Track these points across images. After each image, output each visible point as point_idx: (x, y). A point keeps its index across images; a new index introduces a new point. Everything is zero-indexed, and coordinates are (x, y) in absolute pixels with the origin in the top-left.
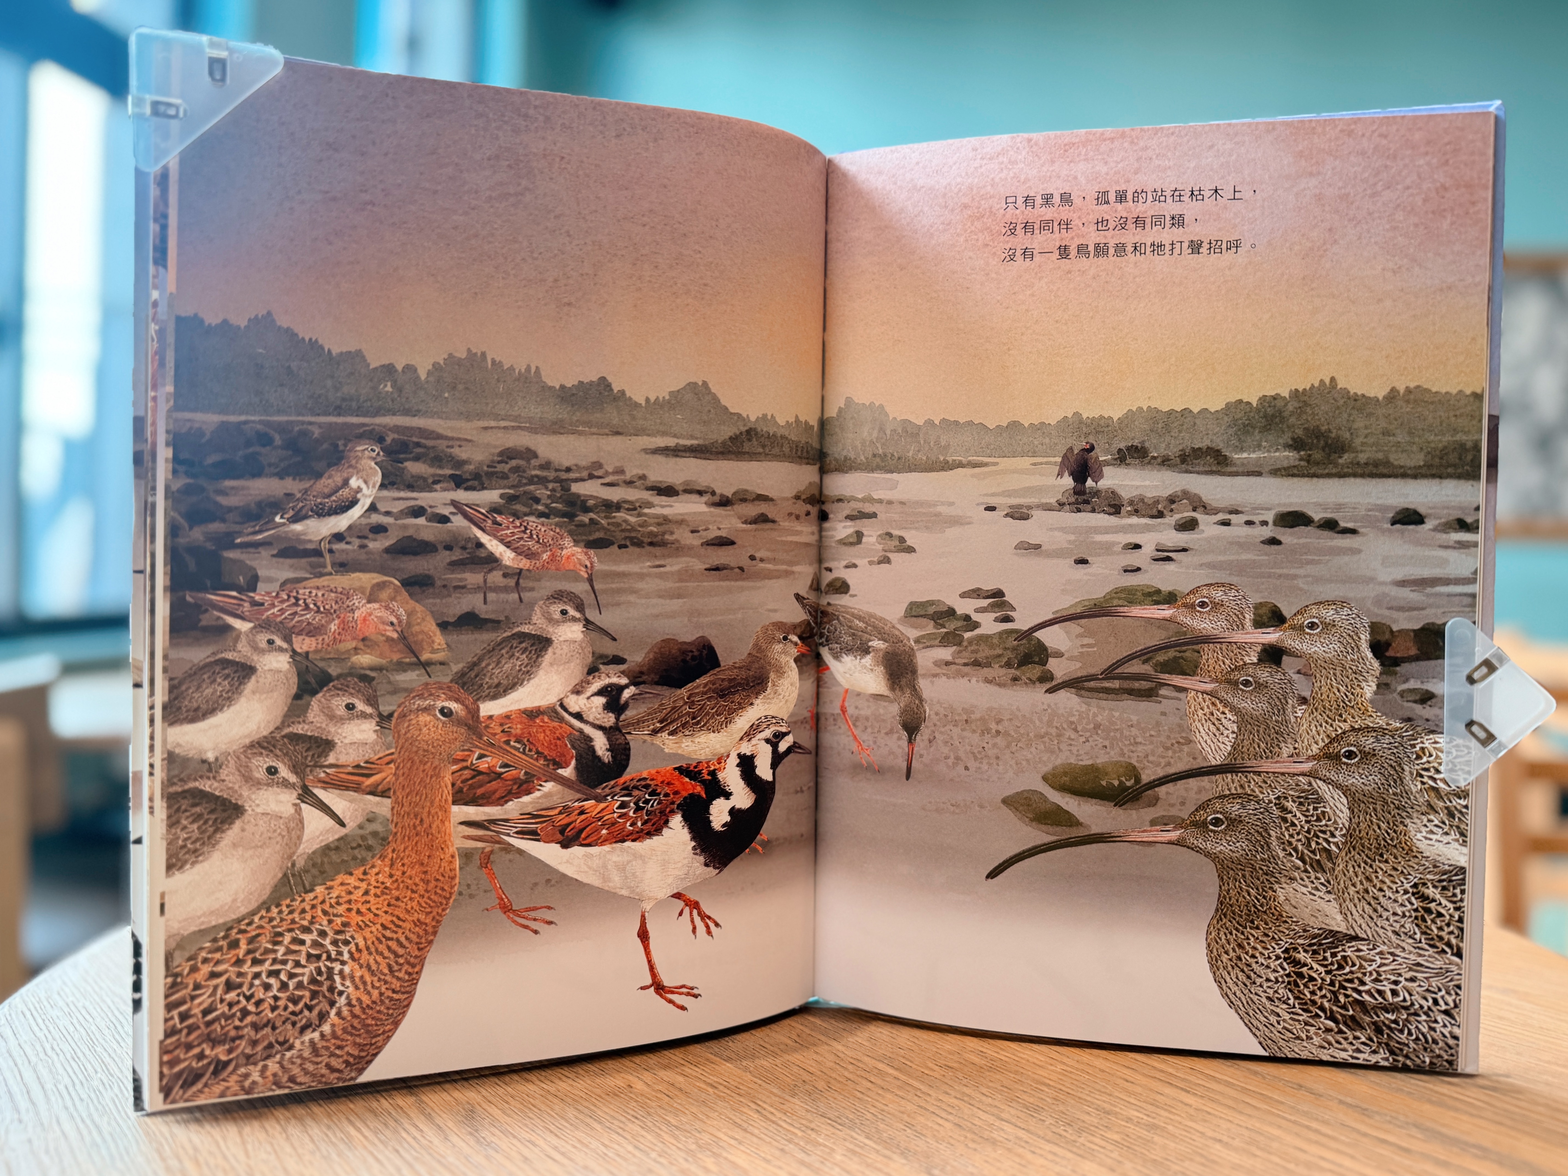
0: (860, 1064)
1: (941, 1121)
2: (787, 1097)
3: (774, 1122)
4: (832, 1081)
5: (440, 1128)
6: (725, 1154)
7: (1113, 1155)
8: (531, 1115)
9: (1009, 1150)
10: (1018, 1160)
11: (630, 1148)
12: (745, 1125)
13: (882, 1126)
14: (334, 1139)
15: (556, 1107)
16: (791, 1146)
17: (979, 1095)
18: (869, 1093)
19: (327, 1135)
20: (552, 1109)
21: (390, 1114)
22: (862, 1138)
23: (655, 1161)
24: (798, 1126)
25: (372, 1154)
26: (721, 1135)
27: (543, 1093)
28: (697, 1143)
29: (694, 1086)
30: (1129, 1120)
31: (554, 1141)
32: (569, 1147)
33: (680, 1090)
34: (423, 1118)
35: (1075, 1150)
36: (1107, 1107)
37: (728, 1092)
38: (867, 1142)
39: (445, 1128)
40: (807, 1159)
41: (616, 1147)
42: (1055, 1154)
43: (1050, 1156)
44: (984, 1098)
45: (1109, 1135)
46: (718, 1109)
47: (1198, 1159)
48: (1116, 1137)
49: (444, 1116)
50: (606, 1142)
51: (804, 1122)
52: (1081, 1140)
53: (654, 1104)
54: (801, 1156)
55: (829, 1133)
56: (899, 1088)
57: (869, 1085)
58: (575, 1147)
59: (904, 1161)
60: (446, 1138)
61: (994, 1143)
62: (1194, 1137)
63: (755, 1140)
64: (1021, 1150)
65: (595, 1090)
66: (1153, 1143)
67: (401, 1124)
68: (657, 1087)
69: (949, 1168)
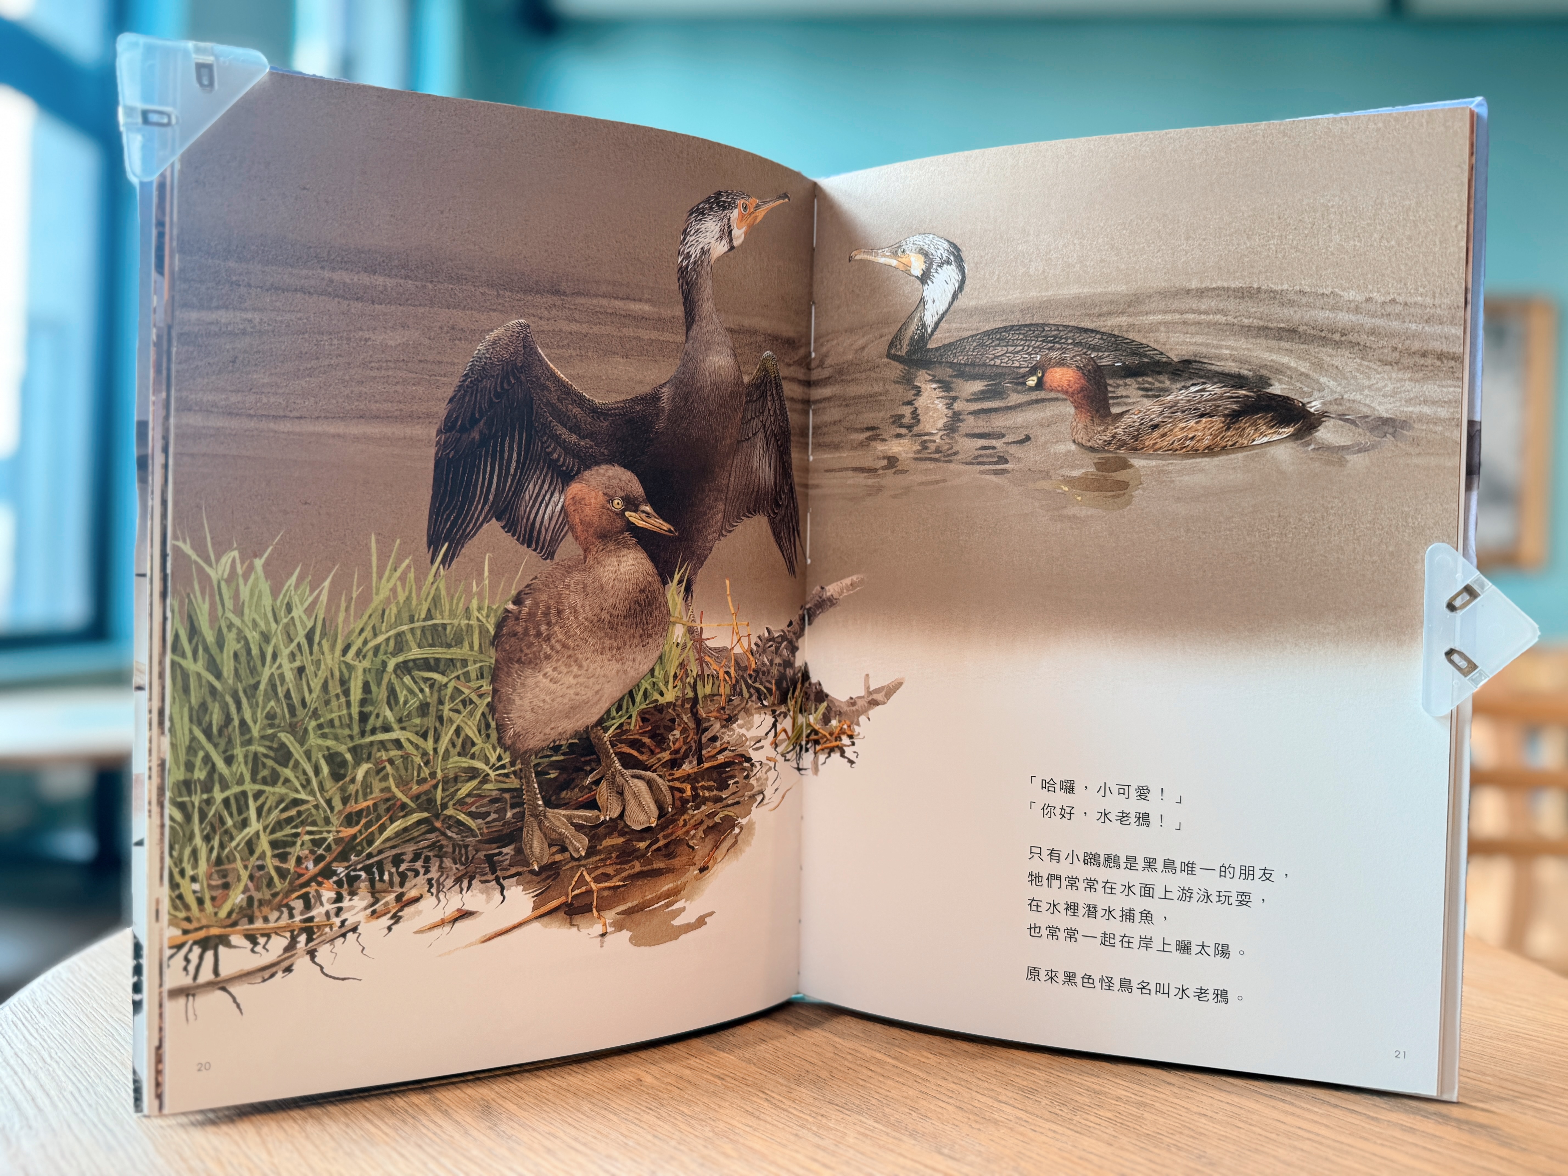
0: (857, 1054)
1: (943, 1105)
2: (793, 1086)
3: (784, 1110)
4: (835, 1071)
5: (458, 1123)
6: (741, 1140)
7: (1107, 1131)
8: (546, 1109)
9: (1012, 1129)
10: (1021, 1138)
11: (649, 1137)
12: (757, 1113)
13: (887, 1110)
14: (354, 1137)
15: (571, 1101)
16: (804, 1131)
17: (975, 1080)
18: (870, 1080)
19: (346, 1133)
20: (567, 1103)
21: (406, 1111)
22: (870, 1122)
23: (675, 1148)
24: (809, 1112)
25: (395, 1149)
26: (736, 1123)
27: (556, 1088)
28: (713, 1131)
29: (702, 1078)
30: (1118, 1099)
31: (573, 1132)
32: (590, 1138)
33: (689, 1082)
34: (440, 1114)
35: (1072, 1127)
36: (1097, 1088)
37: (736, 1083)
38: (876, 1125)
39: (463, 1123)
40: (821, 1142)
41: (636, 1136)
42: (1054, 1132)
43: (1050, 1134)
44: (980, 1083)
45: (1102, 1113)
46: (729, 1099)
47: (1186, 1132)
48: (1109, 1115)
49: (461, 1111)
50: (626, 1132)
51: (814, 1109)
52: (1077, 1118)
53: (666, 1096)
54: (817, 1140)
55: (839, 1119)
56: (898, 1075)
57: (870, 1073)
58: (595, 1138)
59: (913, 1142)
60: (466, 1133)
61: (996, 1122)
62: (1179, 1112)
63: (768, 1126)
64: (1022, 1129)
65: (605, 1084)
66: (1143, 1118)
67: (419, 1121)
68: (666, 1080)
69: (957, 1147)
